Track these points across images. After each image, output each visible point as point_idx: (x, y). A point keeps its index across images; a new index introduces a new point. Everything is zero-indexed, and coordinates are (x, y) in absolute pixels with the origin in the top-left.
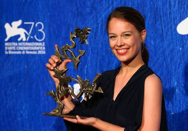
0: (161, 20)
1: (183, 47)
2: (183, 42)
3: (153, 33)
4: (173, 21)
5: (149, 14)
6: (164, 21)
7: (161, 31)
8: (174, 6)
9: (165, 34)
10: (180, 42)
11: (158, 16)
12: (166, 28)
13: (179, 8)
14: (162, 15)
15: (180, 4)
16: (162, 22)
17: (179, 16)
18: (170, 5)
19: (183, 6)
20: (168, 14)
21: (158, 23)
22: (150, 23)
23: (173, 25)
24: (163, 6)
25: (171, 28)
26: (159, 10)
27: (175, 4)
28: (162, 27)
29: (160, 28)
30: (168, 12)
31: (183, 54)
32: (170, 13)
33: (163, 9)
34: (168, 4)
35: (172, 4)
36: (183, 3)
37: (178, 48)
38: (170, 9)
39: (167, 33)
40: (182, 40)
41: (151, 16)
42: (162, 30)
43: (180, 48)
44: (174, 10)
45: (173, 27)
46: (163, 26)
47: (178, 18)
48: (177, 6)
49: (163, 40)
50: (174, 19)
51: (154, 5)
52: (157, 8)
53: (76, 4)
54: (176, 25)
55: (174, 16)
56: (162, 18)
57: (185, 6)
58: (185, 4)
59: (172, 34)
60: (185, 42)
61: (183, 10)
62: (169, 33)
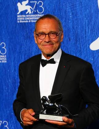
0: (80, 41)
1: (94, 58)
3: (75, 49)
4: (87, 42)
5: (72, 38)
6: (82, 41)
7: (80, 48)
8: (88, 33)
9: (82, 50)
11: (78, 38)
12: (83, 46)
13: (91, 34)
14: (80, 38)
15: (92, 31)
16: (81, 43)
17: (91, 38)
18: (85, 32)
20: (84, 37)
21: (78, 43)
22: (73, 43)
24: (81, 32)
25: (86, 46)
26: (78, 35)
27: (89, 31)
28: (80, 46)
29: (79, 46)
30: (84, 36)
31: (94, 62)
32: (85, 37)
33: (81, 34)
35: (87, 31)
36: (94, 31)
37: (91, 59)
39: (83, 49)
40: (93, 54)
41: (73, 38)
42: (81, 48)
43: (92, 59)
44: (88, 35)
45: (88, 45)
46: (81, 45)
47: (91, 40)
48: (90, 32)
49: (81, 54)
50: (88, 40)
51: (75, 32)
53: (26, 31)
54: (89, 44)
57: (95, 32)
58: (95, 31)
59: (87, 49)
60: (95, 55)
61: (93, 35)
62: (85, 49)
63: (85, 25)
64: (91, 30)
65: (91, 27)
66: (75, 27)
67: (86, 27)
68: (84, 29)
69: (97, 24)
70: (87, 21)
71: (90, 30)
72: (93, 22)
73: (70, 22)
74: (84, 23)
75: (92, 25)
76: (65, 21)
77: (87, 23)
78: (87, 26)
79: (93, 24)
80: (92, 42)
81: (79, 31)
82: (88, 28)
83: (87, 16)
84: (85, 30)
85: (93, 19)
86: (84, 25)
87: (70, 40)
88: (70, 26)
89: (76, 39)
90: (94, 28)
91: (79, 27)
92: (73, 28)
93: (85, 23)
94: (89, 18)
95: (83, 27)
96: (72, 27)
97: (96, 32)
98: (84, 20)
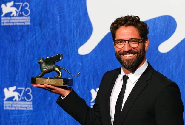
2: (82, 59)
4: (75, 46)
5: (60, 41)
6: (70, 46)
8: (76, 36)
9: (70, 54)
10: (80, 60)
11: (66, 42)
14: (68, 41)
15: (80, 35)
17: (80, 42)
18: (74, 35)
21: (66, 47)
22: (60, 47)
24: (69, 36)
25: (74, 50)
29: (67, 50)
30: (72, 40)
31: (82, 68)
32: (74, 41)
33: (69, 38)
34: (72, 35)
35: (75, 34)
38: (74, 38)
39: (71, 54)
42: (69, 52)
43: (80, 63)
45: (76, 50)
46: (69, 49)
47: (79, 44)
48: (78, 36)
49: (69, 59)
50: (77, 44)
51: (63, 35)
52: (65, 37)
53: (11, 34)
56: (69, 44)
58: (83, 35)
59: (75, 54)
62: (73, 53)
63: (73, 29)
65: (80, 31)
66: (63, 30)
67: (74, 31)
69: (86, 27)
70: (75, 24)
71: (78, 33)
72: (81, 25)
73: (58, 26)
74: (72, 27)
75: (81, 29)
76: (53, 24)
77: (75, 26)
78: (76, 29)
79: (81, 27)
80: (80, 46)
81: (67, 34)
82: (77, 31)
83: (75, 19)
84: (73, 33)
85: (82, 22)
87: (57, 44)
88: (57, 29)
89: (64, 43)
90: (83, 32)
91: (67, 30)
92: (61, 31)
93: (74, 26)
94: (77, 21)
95: (71, 30)
96: (59, 31)
97: (85, 36)
98: (72, 23)
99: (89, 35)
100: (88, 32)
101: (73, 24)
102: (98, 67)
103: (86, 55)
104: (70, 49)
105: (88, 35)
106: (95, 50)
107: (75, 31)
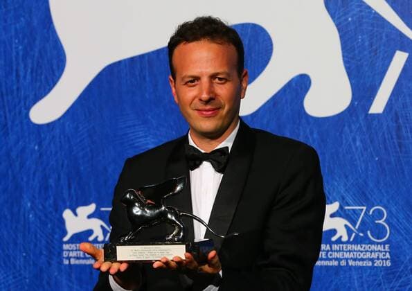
0: (3, 100)
1: (40, 144)
2: (40, 136)
4: (22, 103)
6: (8, 101)
7: (3, 118)
8: (25, 77)
9: (10, 123)
10: (34, 136)
12: (13, 114)
13: (32, 81)
14: (4, 91)
15: (34, 74)
16: (6, 104)
17: (33, 93)
18: (18, 76)
19: (38, 77)
20: (15, 91)
23: (23, 109)
24: (6, 77)
25: (20, 113)
27: (26, 73)
28: (5, 112)
29: (2, 113)
30: (15, 87)
31: (41, 155)
32: (18, 89)
33: (6, 82)
34: (14, 74)
35: (22, 74)
36: (39, 72)
37: (33, 145)
38: (18, 81)
39: (13, 122)
40: (39, 132)
42: (6, 117)
43: (35, 145)
44: (25, 84)
45: (24, 112)
46: (7, 110)
47: (32, 97)
48: (28, 77)
50: (26, 98)
54: (28, 109)
55: (24, 93)
56: (5, 98)
57: (43, 77)
58: (41, 73)
59: (21, 123)
60: (42, 136)
61: (38, 84)
62: (17, 122)
63: (16, 59)
64: (32, 72)
65: (33, 63)
67: (18, 64)
68: (14, 68)
69: (49, 54)
70: (20, 47)
71: (29, 70)
72: (37, 50)
74: (14, 54)
75: (35, 59)
77: (21, 53)
78: (23, 60)
79: (37, 54)
80: (35, 103)
82: (25, 66)
83: (20, 36)
84: (17, 71)
85: (37, 42)
86: (14, 59)
90: (41, 67)
93: (17, 53)
94: (26, 41)
97: (46, 78)
98: (14, 46)
99: (57, 74)
100: (55, 67)
101: (17, 48)
102: (81, 154)
103: (48, 125)
104: (10, 111)
105: (54, 75)
106: (71, 112)
107: (22, 66)
